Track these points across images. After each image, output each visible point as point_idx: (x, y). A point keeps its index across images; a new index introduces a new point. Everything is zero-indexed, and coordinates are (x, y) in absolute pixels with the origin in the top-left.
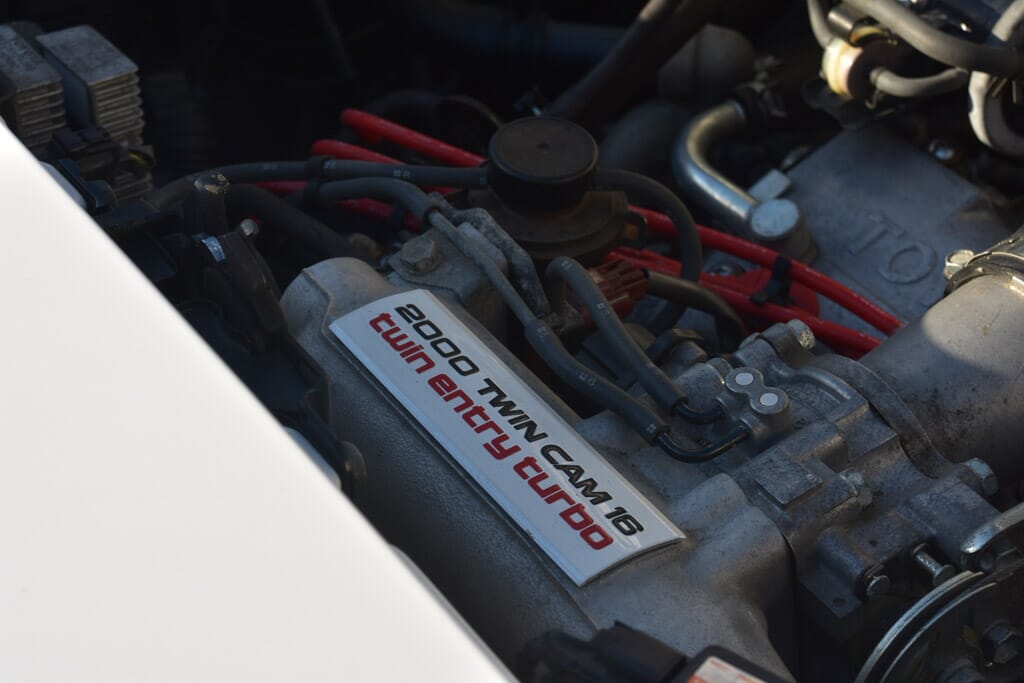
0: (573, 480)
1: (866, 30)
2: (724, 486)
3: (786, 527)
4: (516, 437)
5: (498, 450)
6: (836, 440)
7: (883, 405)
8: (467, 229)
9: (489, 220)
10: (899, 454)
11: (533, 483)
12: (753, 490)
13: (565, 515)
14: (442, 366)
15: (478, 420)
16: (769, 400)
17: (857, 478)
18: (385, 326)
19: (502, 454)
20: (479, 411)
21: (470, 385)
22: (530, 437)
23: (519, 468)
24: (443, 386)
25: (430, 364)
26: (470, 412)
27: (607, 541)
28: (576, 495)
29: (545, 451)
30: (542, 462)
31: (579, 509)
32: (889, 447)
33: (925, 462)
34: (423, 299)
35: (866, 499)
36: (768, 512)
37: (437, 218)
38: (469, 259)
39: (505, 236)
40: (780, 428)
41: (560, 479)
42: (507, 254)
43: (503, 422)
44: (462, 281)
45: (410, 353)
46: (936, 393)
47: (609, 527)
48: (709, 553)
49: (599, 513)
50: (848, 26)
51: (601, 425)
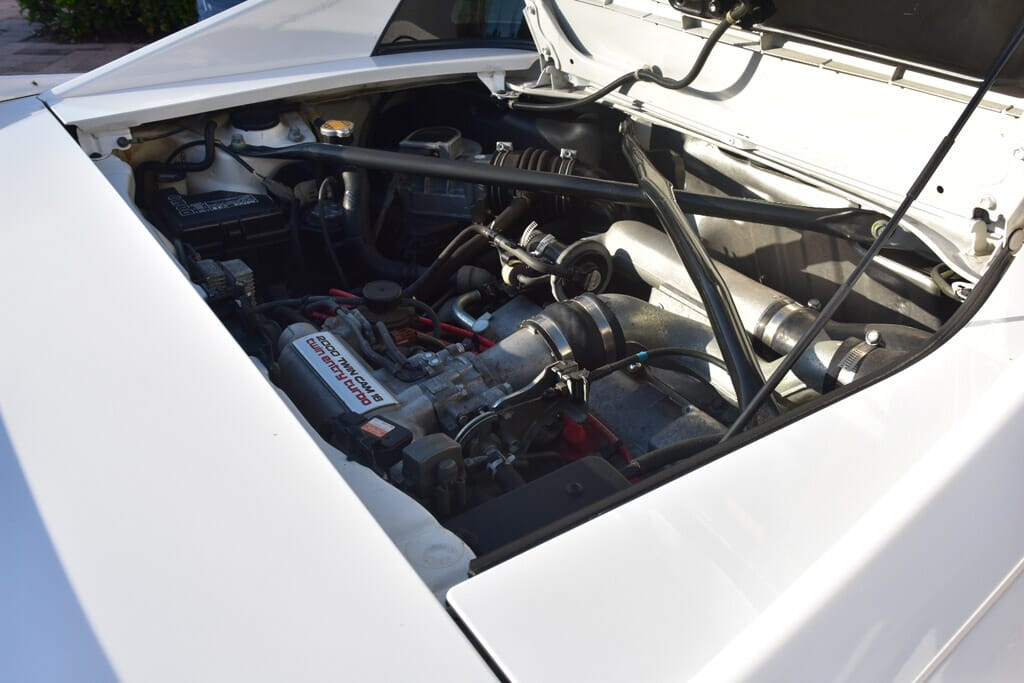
0: (363, 387)
1: (516, 261)
2: (416, 388)
3: (434, 401)
4: (347, 374)
5: (340, 378)
6: (458, 375)
7: (477, 366)
8: (350, 315)
9: (358, 312)
10: (481, 381)
11: (349, 387)
12: (425, 390)
13: (357, 396)
14: (328, 353)
15: (336, 369)
16: (435, 361)
17: (461, 386)
18: (311, 342)
19: (342, 379)
20: (337, 366)
21: (336, 359)
22: (352, 374)
23: (345, 383)
24: (326, 359)
25: (324, 353)
26: (333, 367)
27: (370, 402)
28: (363, 390)
29: (356, 378)
30: (355, 382)
31: (363, 394)
32: (477, 379)
33: (490, 384)
34: (327, 335)
35: (465, 393)
36: (429, 396)
37: (339, 311)
38: (347, 323)
39: (362, 317)
40: (438, 370)
41: (359, 386)
42: (362, 323)
43: (344, 370)
44: (344, 330)
45: (318, 349)
46: (498, 363)
47: (371, 399)
48: (406, 409)
49: (369, 396)
50: (507, 258)
51: (380, 373)
